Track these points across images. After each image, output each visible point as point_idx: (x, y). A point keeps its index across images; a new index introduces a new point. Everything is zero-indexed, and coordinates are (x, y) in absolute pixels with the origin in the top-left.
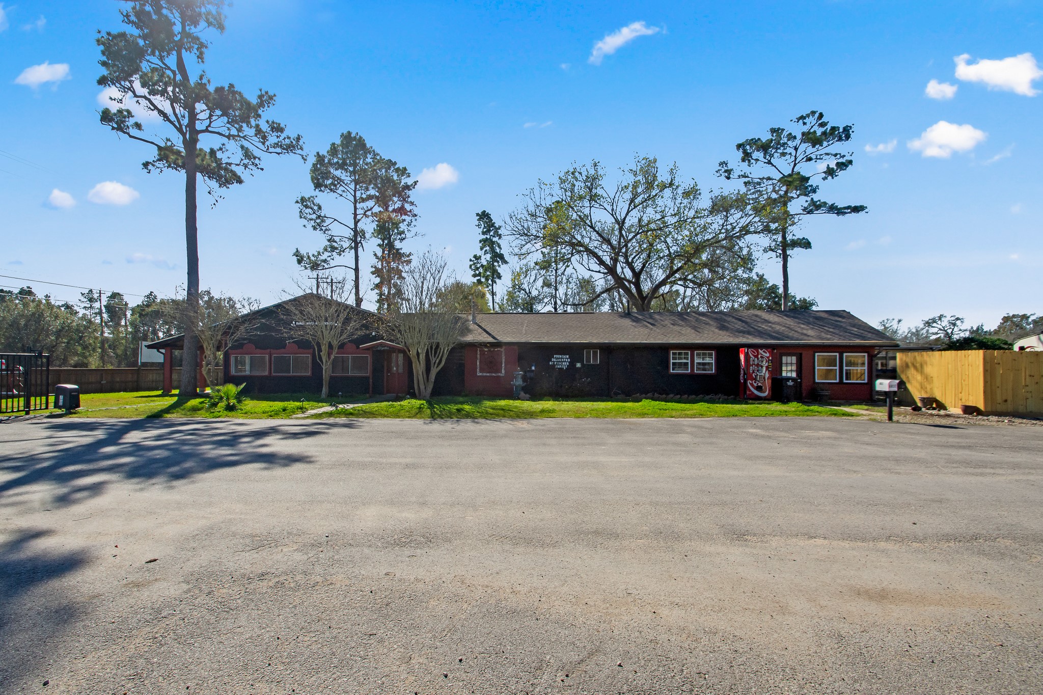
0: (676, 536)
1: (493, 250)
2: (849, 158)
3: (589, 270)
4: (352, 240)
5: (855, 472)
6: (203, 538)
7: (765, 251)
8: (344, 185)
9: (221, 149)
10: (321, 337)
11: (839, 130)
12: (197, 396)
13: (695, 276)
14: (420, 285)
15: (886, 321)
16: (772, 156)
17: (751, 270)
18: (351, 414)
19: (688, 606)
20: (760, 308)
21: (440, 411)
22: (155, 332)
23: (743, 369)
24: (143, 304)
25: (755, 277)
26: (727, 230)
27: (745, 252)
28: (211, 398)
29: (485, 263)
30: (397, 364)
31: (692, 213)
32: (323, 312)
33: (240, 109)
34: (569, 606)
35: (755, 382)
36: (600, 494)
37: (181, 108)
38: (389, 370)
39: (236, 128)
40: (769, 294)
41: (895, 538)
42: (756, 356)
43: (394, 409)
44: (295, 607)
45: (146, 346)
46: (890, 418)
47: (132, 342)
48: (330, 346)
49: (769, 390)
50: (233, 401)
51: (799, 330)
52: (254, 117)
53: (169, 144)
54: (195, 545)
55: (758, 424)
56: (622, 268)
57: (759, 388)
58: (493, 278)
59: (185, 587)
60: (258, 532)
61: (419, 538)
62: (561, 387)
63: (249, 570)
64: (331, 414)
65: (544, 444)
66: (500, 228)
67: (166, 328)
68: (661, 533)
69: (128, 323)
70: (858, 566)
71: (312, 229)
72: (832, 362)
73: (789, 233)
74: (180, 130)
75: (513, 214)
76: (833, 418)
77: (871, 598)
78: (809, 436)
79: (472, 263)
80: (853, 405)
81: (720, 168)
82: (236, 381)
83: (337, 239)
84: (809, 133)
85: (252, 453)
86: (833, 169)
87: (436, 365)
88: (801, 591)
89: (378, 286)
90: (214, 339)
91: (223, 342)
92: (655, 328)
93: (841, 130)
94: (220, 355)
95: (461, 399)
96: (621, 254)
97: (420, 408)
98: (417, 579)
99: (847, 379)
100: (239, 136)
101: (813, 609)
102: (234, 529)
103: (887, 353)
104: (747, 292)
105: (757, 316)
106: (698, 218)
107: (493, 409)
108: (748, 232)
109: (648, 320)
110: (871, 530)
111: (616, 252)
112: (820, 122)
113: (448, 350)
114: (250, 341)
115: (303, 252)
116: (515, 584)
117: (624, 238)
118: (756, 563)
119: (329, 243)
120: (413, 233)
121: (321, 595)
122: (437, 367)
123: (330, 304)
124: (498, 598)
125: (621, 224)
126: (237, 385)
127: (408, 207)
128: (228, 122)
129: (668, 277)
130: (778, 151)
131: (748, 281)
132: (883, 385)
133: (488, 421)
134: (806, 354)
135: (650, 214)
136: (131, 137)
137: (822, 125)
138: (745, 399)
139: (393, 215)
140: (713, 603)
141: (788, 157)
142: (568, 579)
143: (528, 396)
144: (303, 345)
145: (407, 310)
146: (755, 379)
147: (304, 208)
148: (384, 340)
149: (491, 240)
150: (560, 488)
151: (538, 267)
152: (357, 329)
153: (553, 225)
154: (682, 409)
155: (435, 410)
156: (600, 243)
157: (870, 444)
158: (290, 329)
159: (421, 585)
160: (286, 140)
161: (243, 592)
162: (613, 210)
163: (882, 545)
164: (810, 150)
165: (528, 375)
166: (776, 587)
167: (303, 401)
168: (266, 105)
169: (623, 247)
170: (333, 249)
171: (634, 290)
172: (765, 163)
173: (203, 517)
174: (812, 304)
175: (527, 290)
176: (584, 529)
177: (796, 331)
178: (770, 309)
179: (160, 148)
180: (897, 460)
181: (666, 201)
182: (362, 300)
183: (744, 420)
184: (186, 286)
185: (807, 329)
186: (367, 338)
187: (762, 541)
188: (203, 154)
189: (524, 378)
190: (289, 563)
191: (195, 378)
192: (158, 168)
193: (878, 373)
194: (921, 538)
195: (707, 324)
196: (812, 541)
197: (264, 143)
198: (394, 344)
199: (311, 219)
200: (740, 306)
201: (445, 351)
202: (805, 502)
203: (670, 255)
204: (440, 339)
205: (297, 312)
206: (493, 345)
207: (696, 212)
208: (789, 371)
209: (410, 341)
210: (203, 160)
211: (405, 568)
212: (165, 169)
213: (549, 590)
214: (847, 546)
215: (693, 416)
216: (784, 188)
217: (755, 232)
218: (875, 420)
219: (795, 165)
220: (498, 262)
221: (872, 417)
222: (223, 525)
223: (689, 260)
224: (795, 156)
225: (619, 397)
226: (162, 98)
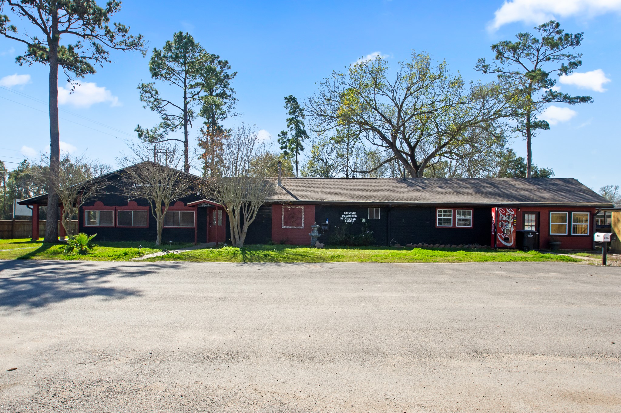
0: (429, 354)
1: (297, 127)
2: (579, 59)
3: (374, 144)
4: (182, 118)
5: (573, 304)
6: (54, 353)
7: (514, 131)
8: (176, 75)
9: (77, 46)
10: (156, 196)
11: (571, 37)
12: (57, 242)
13: (458, 150)
14: (236, 155)
15: (606, 188)
16: (519, 56)
17: (502, 146)
18: (179, 258)
19: (432, 407)
20: (510, 176)
21: (251, 257)
22: (27, 192)
23: (494, 224)
24: (18, 170)
25: (506, 151)
26: (484, 114)
27: (498, 131)
28: (68, 244)
29: (290, 137)
30: (217, 218)
31: (456, 99)
32: (157, 176)
33: (93, 14)
34: (338, 408)
35: (503, 235)
36: (372, 322)
37: (47, 14)
38: (211, 223)
39: (89, 29)
40: (517, 165)
41: (597, 354)
42: (504, 214)
43: (213, 254)
44: (121, 407)
45: (18, 203)
46: (604, 263)
47: (9, 200)
48: (163, 204)
49: (514, 241)
50: (85, 247)
51: (539, 194)
52: (104, 20)
53: (36, 42)
54: (47, 358)
55: (503, 267)
56: (401, 143)
57: (506, 240)
58: (297, 149)
59: (36, 389)
60: (97, 349)
61: (223, 355)
62: (349, 238)
63: (87, 378)
64: (162, 258)
65: (332, 283)
66: (304, 109)
67: (36, 189)
68: (417, 352)
69: (6, 185)
70: (567, 376)
71: (150, 109)
72: (563, 219)
73: (532, 117)
74: (45, 30)
75: (312, 99)
76: (562, 263)
77: (573, 400)
78: (542, 277)
79: (280, 138)
80: (578, 252)
81: (478, 64)
82: (89, 231)
83: (169, 117)
84: (548, 38)
85: (97, 287)
86: (566, 67)
87: (248, 220)
88: (521, 395)
89: (204, 156)
90: (71, 197)
91: (78, 200)
92: (425, 191)
93: (573, 37)
94: (76, 210)
95: (268, 247)
96: (399, 131)
97: (235, 253)
98: (219, 387)
99: (574, 233)
100: (92, 35)
101: (528, 409)
102: (78, 346)
103: (605, 212)
104: (499, 164)
105: (506, 182)
106: (461, 103)
107: (293, 255)
108: (500, 116)
109: (419, 185)
110: (580, 348)
111: (396, 130)
112: (557, 30)
113: (258, 207)
114: (100, 199)
115: (143, 128)
116: (297, 391)
117: (402, 119)
118: (489, 374)
119: (163, 121)
120: (232, 114)
121: (142, 398)
122: (249, 221)
123: (163, 170)
124: (282, 401)
125: (400, 107)
126: (89, 234)
127: (228, 92)
128: (84, 25)
129: (437, 151)
130: (525, 52)
131: (500, 155)
132: (599, 237)
133: (288, 265)
134: (543, 212)
135: (423, 100)
136: (7, 36)
137: (559, 32)
138: (495, 248)
139: (216, 99)
140: (452, 405)
141: (532, 56)
142: (339, 388)
143: (322, 245)
144: (142, 202)
145: (225, 175)
146: (503, 232)
147: (144, 93)
148: (206, 199)
149: (297, 120)
150: (341, 317)
151: (333, 141)
152: (184, 190)
153: (346, 108)
154: (445, 255)
155: (247, 255)
156: (383, 122)
157: (587, 283)
158: (131, 190)
159: (222, 392)
160: (130, 39)
161: (81, 394)
162: (393, 96)
163: (587, 359)
164: (549, 52)
165: (323, 227)
166: (502, 392)
167: (140, 247)
168: (114, 11)
169: (401, 126)
170: (167, 126)
171: (410, 162)
172: (514, 61)
173: (55, 337)
174: (549, 174)
175: (325, 160)
176: (356, 349)
177: (536, 195)
178: (517, 177)
179: (30, 45)
180: (605, 295)
181: (436, 89)
182: (189, 167)
183: (492, 265)
184: (49, 155)
185: (544, 193)
186: (193, 198)
187: (496, 358)
188: (63, 50)
189: (319, 230)
190: (119, 373)
191: (57, 228)
192: (28, 61)
193: (598, 228)
194: (617, 354)
195: (466, 188)
196: (534, 357)
197: (111, 41)
198: (214, 202)
199: (150, 102)
200: (494, 174)
201: (255, 207)
202: (532, 327)
203: (438, 133)
204: (252, 199)
205: (136, 176)
206: (294, 203)
207: (460, 98)
208: (530, 226)
209: (228, 200)
210: (63, 55)
211: (210, 379)
212: (33, 62)
213: (324, 396)
214: (561, 360)
215: (453, 261)
216: (529, 81)
217: (506, 116)
218: (593, 265)
219: (537, 63)
220: (302, 137)
221: (591, 262)
222: (69, 343)
223: (453, 137)
224: (538, 56)
225: (396, 246)
226: (32, 6)
